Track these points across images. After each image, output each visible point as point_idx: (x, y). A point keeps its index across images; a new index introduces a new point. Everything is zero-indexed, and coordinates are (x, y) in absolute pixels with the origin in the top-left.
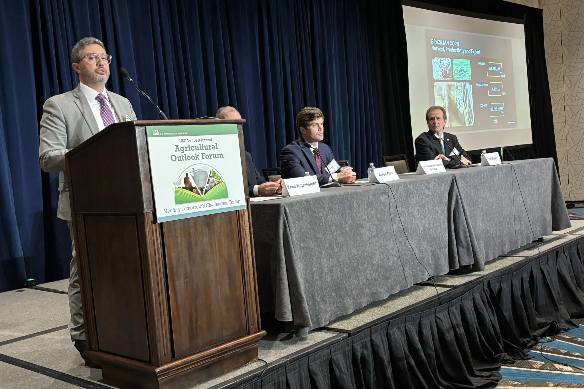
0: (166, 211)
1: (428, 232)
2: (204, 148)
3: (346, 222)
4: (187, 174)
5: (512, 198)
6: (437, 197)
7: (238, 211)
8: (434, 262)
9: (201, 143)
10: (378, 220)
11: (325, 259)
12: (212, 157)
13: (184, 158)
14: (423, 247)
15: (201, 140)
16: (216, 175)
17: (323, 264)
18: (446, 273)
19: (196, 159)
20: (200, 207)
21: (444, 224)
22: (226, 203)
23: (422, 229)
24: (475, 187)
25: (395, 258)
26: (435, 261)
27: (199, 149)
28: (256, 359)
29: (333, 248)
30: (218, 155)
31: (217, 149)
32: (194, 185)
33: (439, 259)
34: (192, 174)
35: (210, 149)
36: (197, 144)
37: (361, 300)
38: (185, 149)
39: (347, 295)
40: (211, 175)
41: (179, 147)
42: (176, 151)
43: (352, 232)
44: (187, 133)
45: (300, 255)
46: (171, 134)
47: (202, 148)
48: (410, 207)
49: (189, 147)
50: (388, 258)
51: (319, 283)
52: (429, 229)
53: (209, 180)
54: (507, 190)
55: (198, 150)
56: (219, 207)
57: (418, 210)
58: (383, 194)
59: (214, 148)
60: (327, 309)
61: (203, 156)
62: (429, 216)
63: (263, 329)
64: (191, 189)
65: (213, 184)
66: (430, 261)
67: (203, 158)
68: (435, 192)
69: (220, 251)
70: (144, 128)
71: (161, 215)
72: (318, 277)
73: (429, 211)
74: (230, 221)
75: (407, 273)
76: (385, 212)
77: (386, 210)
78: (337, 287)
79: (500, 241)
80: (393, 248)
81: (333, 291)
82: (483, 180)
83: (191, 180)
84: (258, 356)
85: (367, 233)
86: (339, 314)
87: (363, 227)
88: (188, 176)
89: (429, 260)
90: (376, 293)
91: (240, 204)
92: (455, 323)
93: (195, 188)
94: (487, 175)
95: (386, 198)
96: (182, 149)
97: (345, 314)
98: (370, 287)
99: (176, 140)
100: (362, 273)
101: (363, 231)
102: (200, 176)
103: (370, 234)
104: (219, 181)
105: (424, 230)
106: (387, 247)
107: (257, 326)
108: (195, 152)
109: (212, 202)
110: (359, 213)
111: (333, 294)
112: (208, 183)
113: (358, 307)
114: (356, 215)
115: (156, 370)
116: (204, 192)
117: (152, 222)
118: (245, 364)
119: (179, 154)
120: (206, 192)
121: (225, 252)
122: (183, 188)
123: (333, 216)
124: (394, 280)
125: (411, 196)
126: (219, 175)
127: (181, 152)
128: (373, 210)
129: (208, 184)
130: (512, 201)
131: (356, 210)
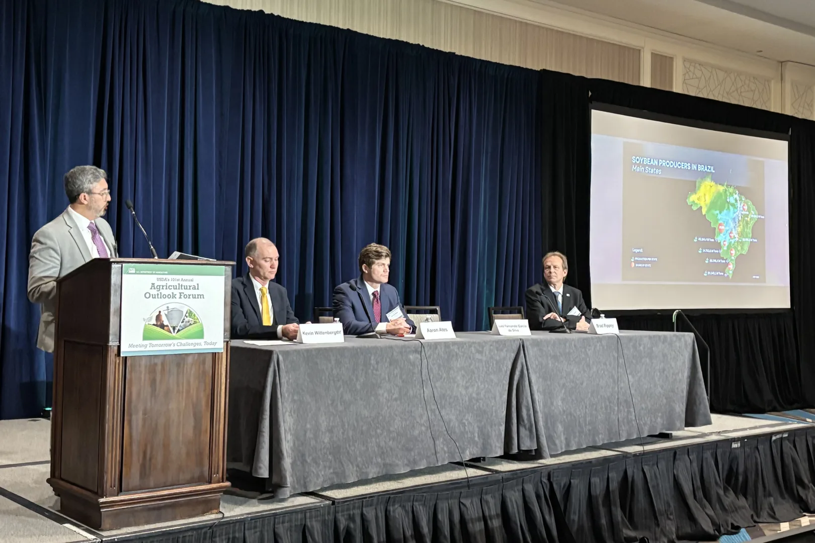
0: (130, 346)
1: (476, 404)
2: (183, 287)
3: (357, 379)
4: (160, 312)
5: (616, 377)
6: (493, 364)
7: (215, 353)
8: (482, 441)
9: (181, 283)
10: (403, 381)
11: (324, 418)
12: (191, 297)
13: (159, 296)
14: (467, 420)
15: (180, 280)
16: (193, 315)
17: (321, 421)
18: (498, 455)
19: (173, 298)
20: (170, 345)
21: (501, 397)
22: (200, 344)
23: (467, 399)
24: (555, 357)
25: (423, 428)
26: (484, 439)
27: (178, 288)
28: (216, 511)
29: (337, 405)
30: (198, 295)
31: (198, 289)
32: (166, 323)
33: (489, 437)
34: (166, 312)
35: (190, 289)
36: (176, 283)
37: (368, 470)
38: (161, 287)
39: (350, 461)
40: (187, 315)
41: (156, 286)
42: (151, 289)
43: (365, 392)
44: (167, 272)
45: (292, 408)
46: (149, 272)
47: (180, 288)
48: (452, 372)
49: (166, 286)
50: (413, 426)
51: (313, 443)
52: (477, 400)
53: (184, 319)
54: (608, 366)
55: (176, 289)
56: (192, 347)
57: (463, 376)
58: (413, 353)
59: (194, 288)
60: (319, 473)
61: (181, 295)
62: (480, 384)
63: (228, 480)
64: (162, 326)
65: (188, 324)
66: (476, 439)
67: (180, 298)
68: (492, 358)
69: (188, 392)
70: (121, 266)
71: (125, 350)
72: (312, 436)
73: (479, 379)
74: (204, 362)
75: (439, 449)
76: (413, 373)
77: (416, 371)
78: (336, 451)
79: (590, 428)
80: (421, 416)
81: (330, 454)
82: (567, 351)
83: (164, 318)
84: (219, 508)
85: (386, 395)
86: (336, 481)
87: (380, 387)
88: (161, 314)
89: (474, 437)
90: (390, 465)
91: (216, 347)
92: (487, 514)
93: (167, 326)
94: (575, 346)
95: (417, 358)
96: (158, 287)
97: (343, 481)
98: (383, 457)
99: (153, 279)
100: (374, 439)
101: (381, 392)
102: (175, 315)
103: (389, 396)
104: (195, 322)
105: (470, 399)
106: (413, 414)
107: (221, 476)
108: (173, 290)
109: (184, 341)
110: (377, 370)
111: (330, 457)
112: (182, 322)
113: (364, 477)
114: (373, 373)
115: (99, 500)
116: (176, 331)
117: (116, 355)
118: (203, 513)
119: (154, 292)
120: (179, 331)
121: (193, 392)
122: (154, 325)
123: (340, 370)
124: (419, 454)
125: (454, 359)
126: (196, 315)
127: (157, 290)
128: (397, 369)
129: (183, 324)
130: (616, 381)
131: (373, 367)
